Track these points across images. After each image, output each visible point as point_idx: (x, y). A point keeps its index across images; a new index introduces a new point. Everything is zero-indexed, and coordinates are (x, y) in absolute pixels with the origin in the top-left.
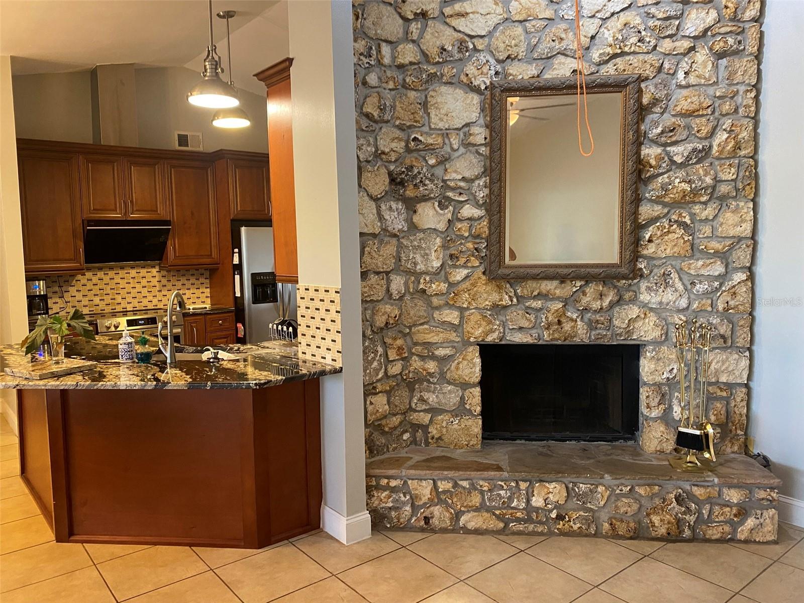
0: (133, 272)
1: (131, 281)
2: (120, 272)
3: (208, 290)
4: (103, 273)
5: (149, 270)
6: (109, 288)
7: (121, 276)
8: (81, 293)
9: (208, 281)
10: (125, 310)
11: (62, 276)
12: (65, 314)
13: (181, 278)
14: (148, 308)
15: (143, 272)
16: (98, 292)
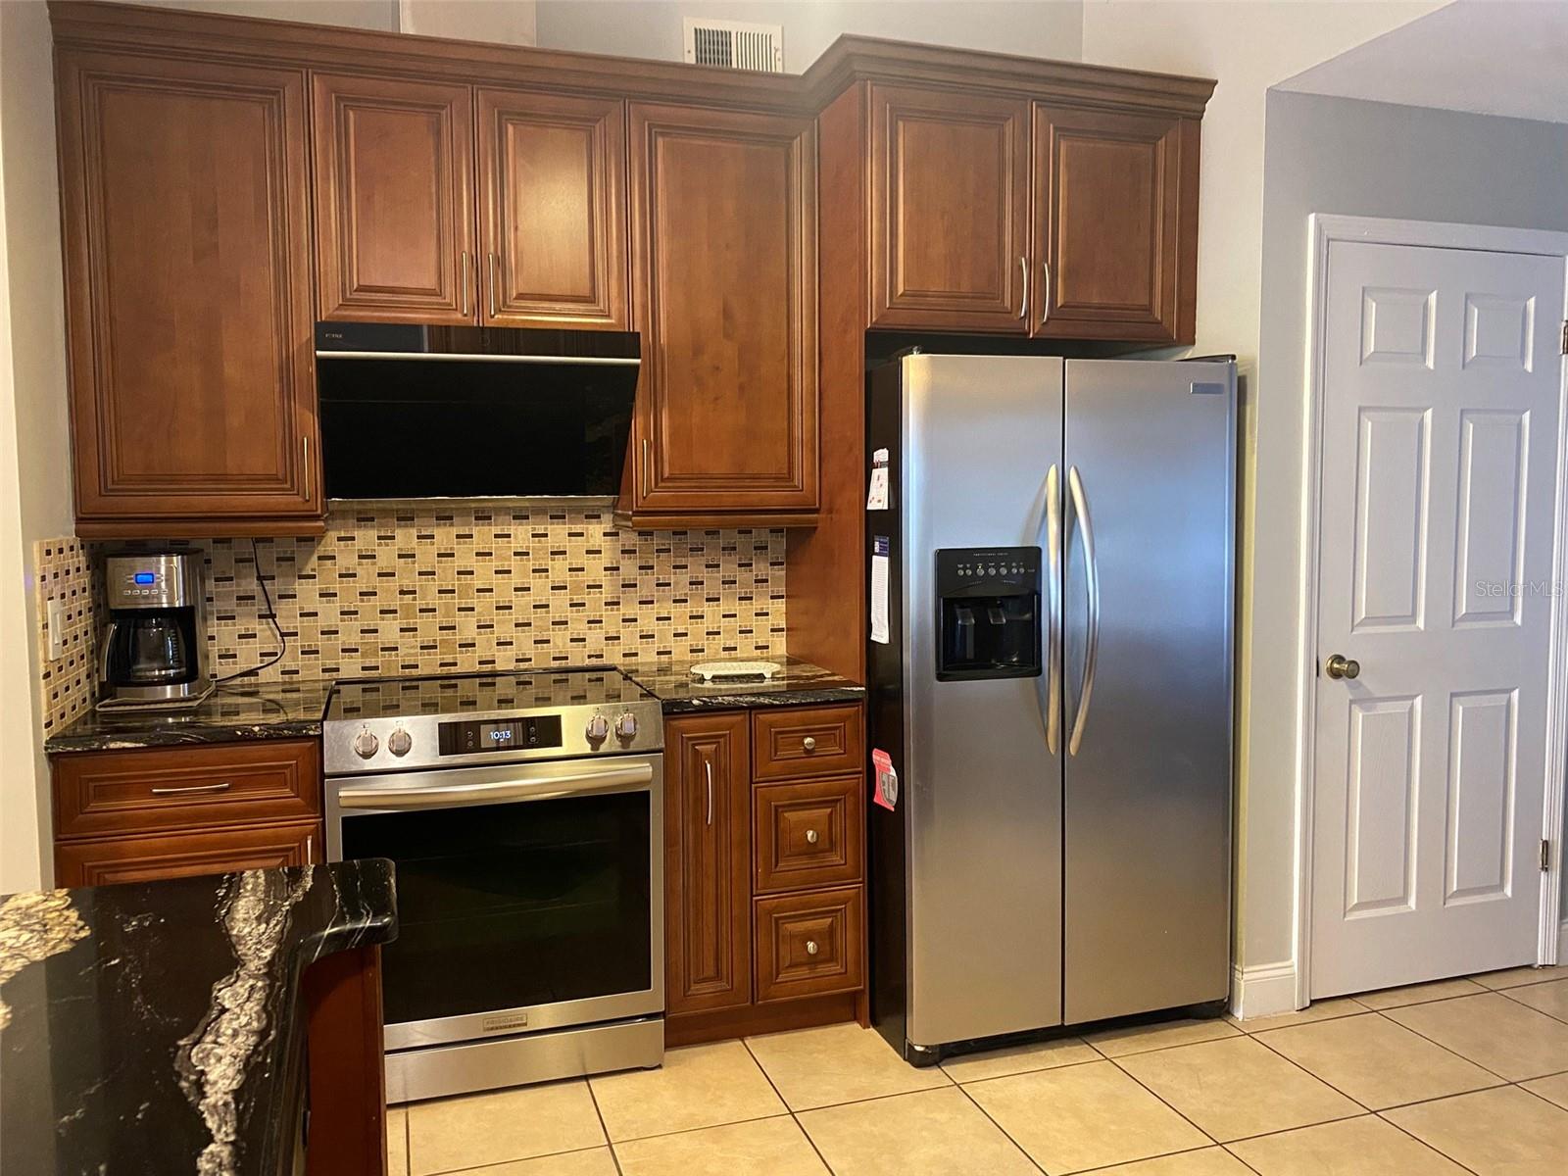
0: (521, 534)
1: (514, 563)
2: (475, 531)
3: (781, 605)
4: (414, 532)
5: (577, 528)
6: (433, 585)
7: (477, 544)
8: (337, 605)
9: (781, 573)
10: (487, 668)
11: (270, 540)
12: (280, 678)
13: (688, 561)
14: (569, 664)
15: (558, 533)
16: (396, 602)
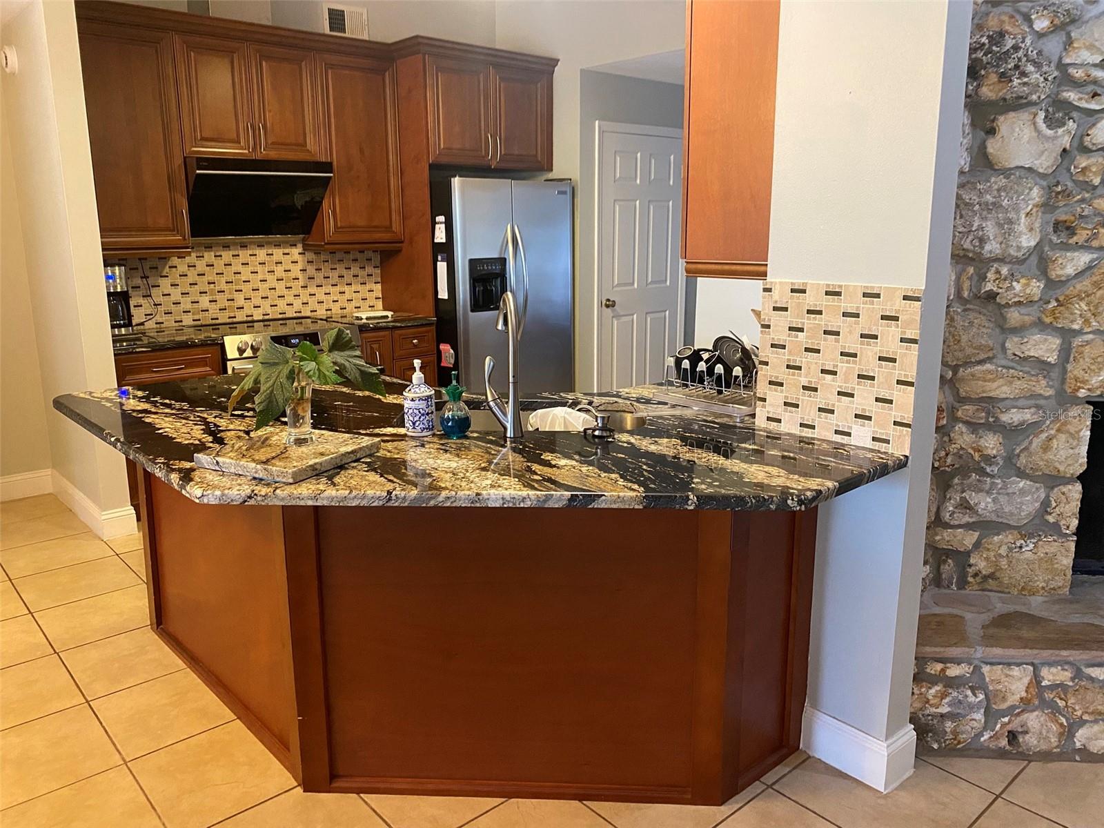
0: (262, 254)
1: (259, 269)
2: (240, 253)
3: (379, 286)
4: (213, 254)
5: (286, 251)
6: (223, 280)
7: (241, 259)
8: (179, 290)
9: (378, 271)
10: (250, 319)
11: (146, 259)
12: (155, 326)
13: (337, 266)
14: (287, 316)
15: (278, 253)
16: (206, 288)
